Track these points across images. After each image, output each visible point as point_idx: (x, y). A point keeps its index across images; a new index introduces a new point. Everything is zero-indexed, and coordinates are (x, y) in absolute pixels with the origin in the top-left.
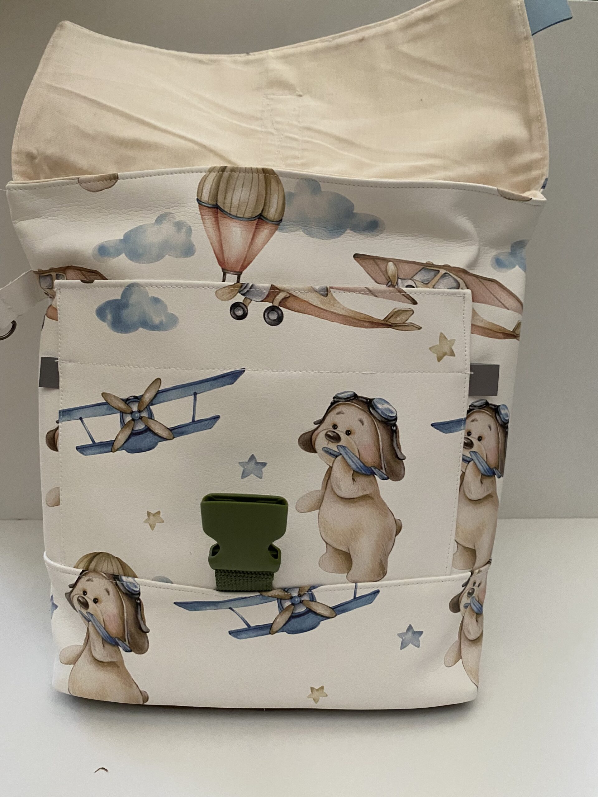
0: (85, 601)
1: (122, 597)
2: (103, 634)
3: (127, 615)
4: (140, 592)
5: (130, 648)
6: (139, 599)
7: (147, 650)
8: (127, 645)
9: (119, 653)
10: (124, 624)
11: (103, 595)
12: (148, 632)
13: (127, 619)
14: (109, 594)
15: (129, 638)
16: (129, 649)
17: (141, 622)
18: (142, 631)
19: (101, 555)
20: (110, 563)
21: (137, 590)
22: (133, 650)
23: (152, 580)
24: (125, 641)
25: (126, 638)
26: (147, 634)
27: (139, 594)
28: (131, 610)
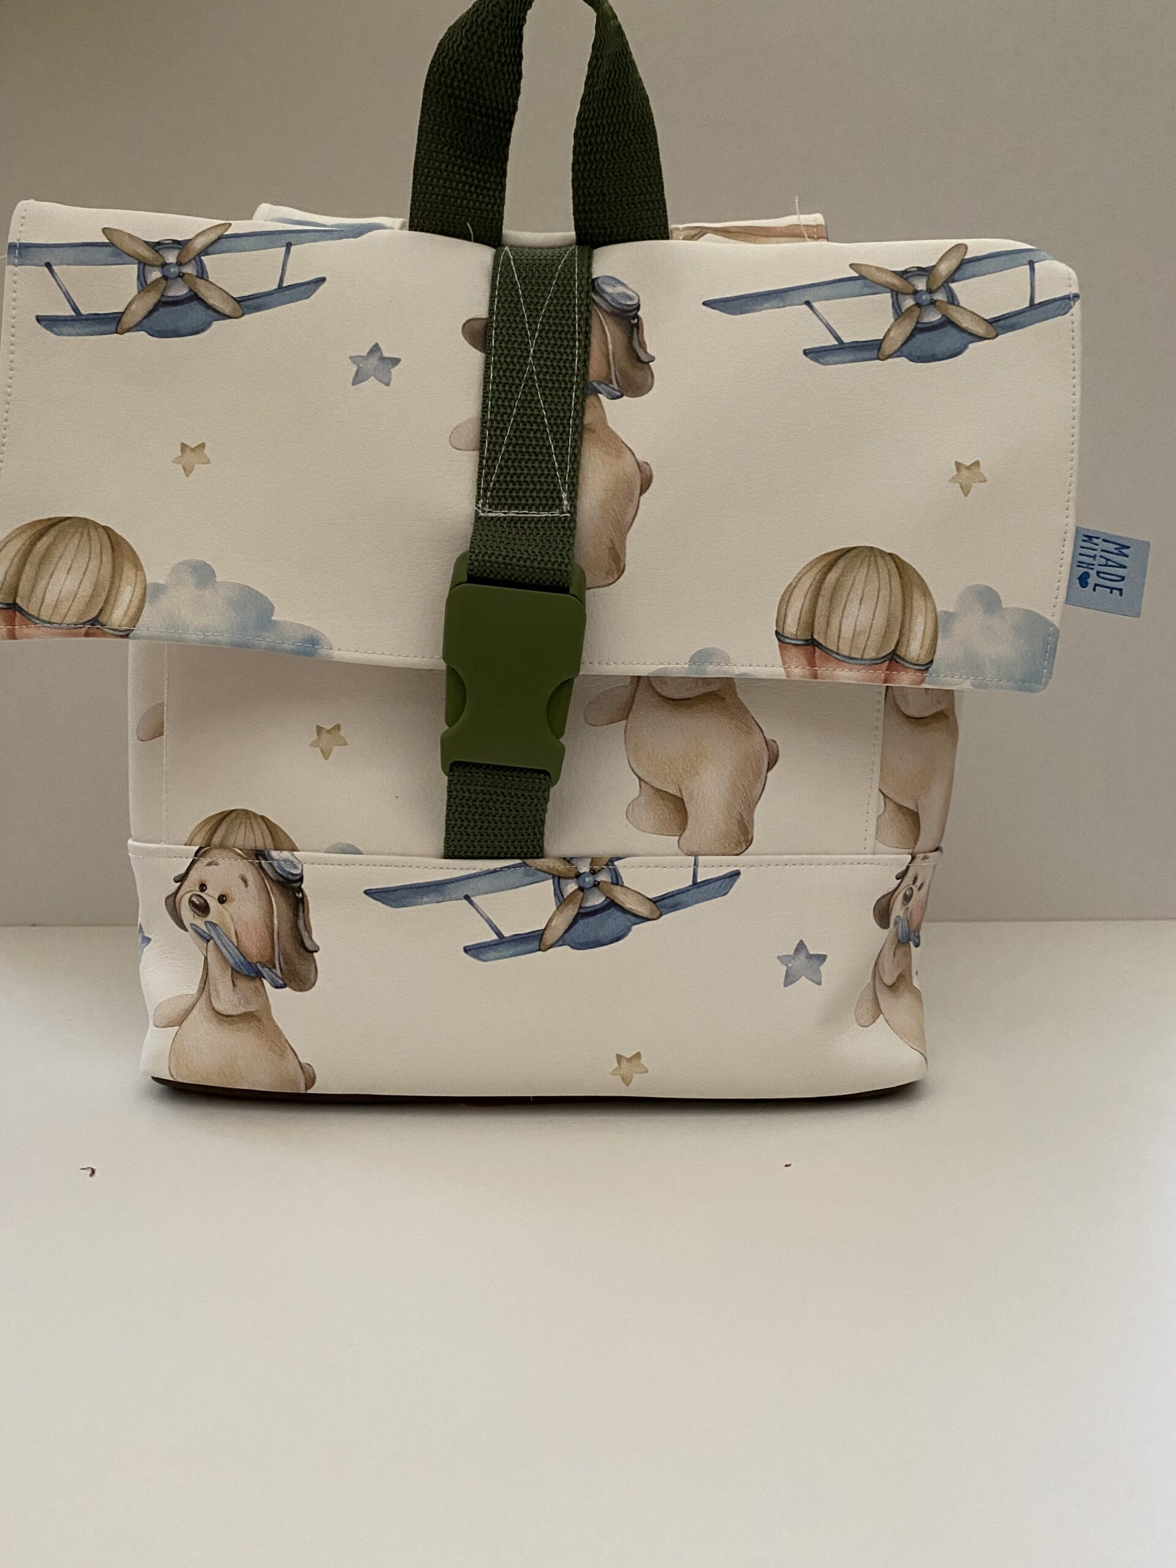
0: (202, 901)
1: (269, 889)
2: (234, 959)
3: (279, 922)
4: (302, 877)
5: (283, 980)
6: (300, 890)
7: (314, 984)
8: (277, 976)
9: (262, 991)
10: (273, 938)
11: (235, 889)
12: (316, 951)
13: (278, 928)
14: (246, 885)
15: (283, 964)
16: (281, 982)
17: (305, 934)
18: (307, 951)
19: (233, 815)
20: (249, 829)
21: (298, 872)
22: (288, 983)
23: (325, 852)
24: (275, 967)
25: (277, 962)
26: (315, 954)
27: (301, 880)
28: (287, 912)
